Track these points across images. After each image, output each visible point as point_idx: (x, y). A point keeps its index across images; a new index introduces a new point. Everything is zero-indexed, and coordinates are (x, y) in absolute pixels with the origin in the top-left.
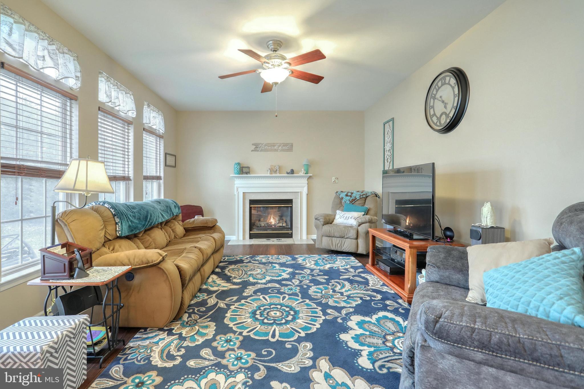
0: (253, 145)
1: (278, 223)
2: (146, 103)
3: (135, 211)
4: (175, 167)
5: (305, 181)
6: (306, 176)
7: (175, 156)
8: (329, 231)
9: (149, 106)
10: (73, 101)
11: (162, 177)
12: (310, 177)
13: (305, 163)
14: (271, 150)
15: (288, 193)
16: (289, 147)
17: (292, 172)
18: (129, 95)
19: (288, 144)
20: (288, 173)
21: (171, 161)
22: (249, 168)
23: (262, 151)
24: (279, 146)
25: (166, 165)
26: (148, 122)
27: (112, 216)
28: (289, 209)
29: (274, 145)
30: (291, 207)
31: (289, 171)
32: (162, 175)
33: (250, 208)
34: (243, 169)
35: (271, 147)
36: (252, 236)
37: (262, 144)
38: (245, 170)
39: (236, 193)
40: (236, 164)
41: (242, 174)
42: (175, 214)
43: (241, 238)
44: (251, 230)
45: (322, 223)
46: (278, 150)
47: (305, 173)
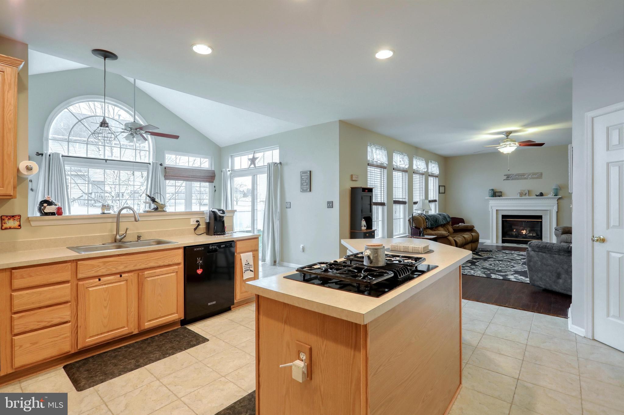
0: (504, 175)
1: (529, 233)
2: (430, 161)
3: (432, 218)
4: (445, 193)
5: (555, 201)
6: (557, 197)
7: (445, 186)
8: (566, 238)
9: (431, 162)
10: (406, 173)
11: (437, 200)
12: (559, 199)
13: (554, 187)
14: (521, 179)
15: (538, 211)
16: (540, 176)
17: (541, 194)
18: (423, 161)
19: (537, 173)
20: (537, 196)
21: (442, 190)
22: (501, 192)
23: (512, 179)
24: (529, 175)
25: (439, 193)
26: (431, 171)
27: (425, 219)
28: (540, 223)
29: (523, 175)
30: (541, 222)
31: (538, 194)
32: (437, 199)
33: (503, 222)
34: (496, 193)
35: (521, 177)
36: (504, 241)
37: (513, 175)
38: (497, 194)
39: (490, 210)
40: (490, 190)
41: (495, 197)
42: (448, 221)
43: (495, 241)
44: (503, 236)
45: (561, 233)
46: (527, 178)
47: (554, 195)
